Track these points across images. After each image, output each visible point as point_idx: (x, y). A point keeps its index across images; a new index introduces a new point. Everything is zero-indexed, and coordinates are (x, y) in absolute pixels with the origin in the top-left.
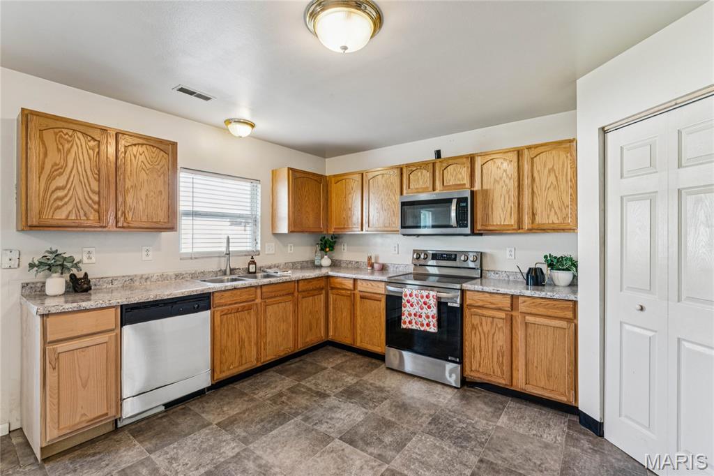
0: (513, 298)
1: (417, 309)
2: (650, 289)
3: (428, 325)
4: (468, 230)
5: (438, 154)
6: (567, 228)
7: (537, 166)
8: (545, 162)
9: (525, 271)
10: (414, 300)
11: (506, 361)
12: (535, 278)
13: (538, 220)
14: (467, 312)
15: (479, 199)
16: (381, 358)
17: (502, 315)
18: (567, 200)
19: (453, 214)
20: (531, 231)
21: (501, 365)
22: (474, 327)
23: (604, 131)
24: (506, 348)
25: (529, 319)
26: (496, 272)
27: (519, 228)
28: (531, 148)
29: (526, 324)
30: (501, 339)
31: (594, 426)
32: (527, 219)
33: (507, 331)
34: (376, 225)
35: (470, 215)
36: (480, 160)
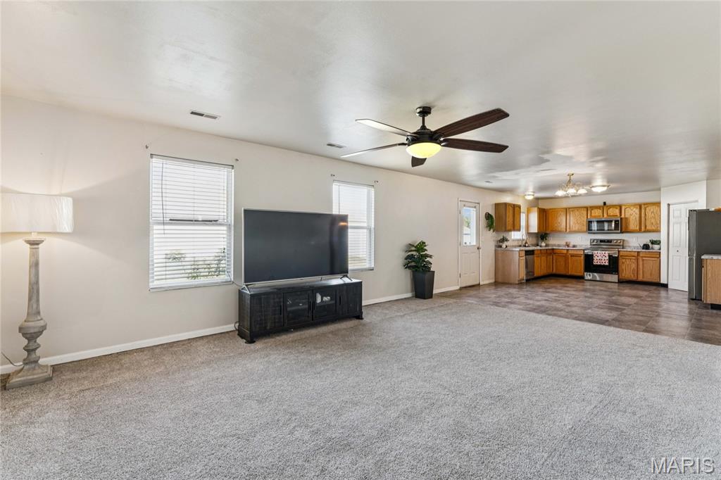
0: (638, 252)
1: (600, 258)
2: (679, 247)
3: (605, 263)
4: (619, 231)
5: (605, 203)
6: (658, 231)
7: (647, 211)
8: (650, 210)
9: (642, 245)
10: (598, 255)
11: (636, 272)
12: (646, 247)
13: (647, 228)
14: (620, 258)
15: (624, 221)
16: (582, 278)
17: (634, 258)
18: (658, 222)
19: (613, 226)
20: (645, 232)
21: (633, 274)
22: (623, 263)
23: (669, 205)
24: (636, 268)
25: (644, 258)
26: (629, 247)
27: (640, 231)
28: (644, 204)
29: (643, 260)
30: (634, 266)
31: (665, 286)
32: (643, 228)
33: (636, 263)
34: (574, 229)
35: (621, 226)
36: (624, 207)
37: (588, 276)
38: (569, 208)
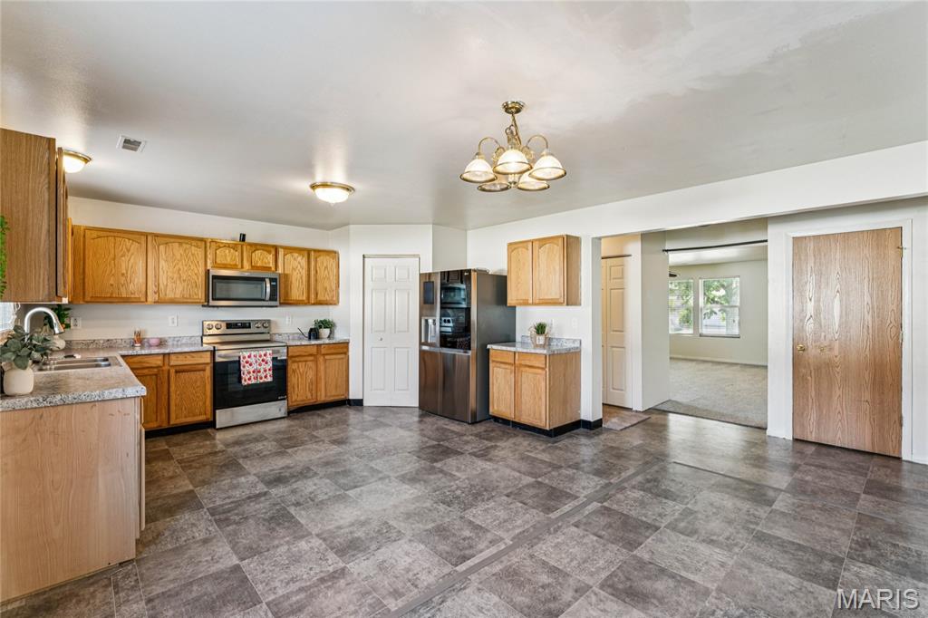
0: (305, 346)
1: (255, 366)
2: (384, 331)
3: (266, 377)
4: (277, 303)
5: (243, 237)
6: (332, 302)
7: (319, 264)
8: (323, 263)
9: (306, 331)
10: (252, 360)
11: (314, 387)
12: (314, 334)
13: (319, 297)
14: (290, 362)
15: (283, 280)
16: (209, 424)
17: (312, 358)
18: (334, 287)
19: (268, 290)
20: (314, 304)
21: (311, 391)
22: (294, 371)
23: (364, 257)
24: (314, 379)
25: (327, 357)
26: (279, 335)
27: (307, 303)
28: (315, 251)
29: (325, 360)
30: (311, 374)
31: (359, 403)
32: (313, 296)
33: (314, 367)
35: (278, 294)
36: (281, 252)
38: (157, 235)
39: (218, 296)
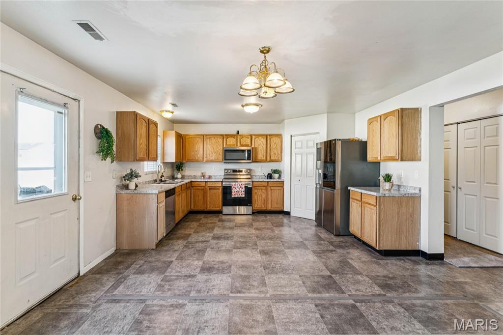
0: (268, 182)
1: (237, 189)
2: (301, 176)
3: (242, 194)
4: (251, 161)
5: (238, 132)
6: (279, 160)
7: (272, 142)
8: (274, 140)
9: (266, 175)
10: (236, 186)
11: (266, 201)
12: (270, 176)
13: (272, 158)
14: (254, 189)
15: (254, 150)
17: (265, 188)
18: (279, 152)
19: (246, 155)
20: (269, 161)
21: (264, 204)
22: (256, 193)
23: (291, 136)
24: (265, 198)
25: (272, 188)
26: (256, 176)
27: (266, 161)
28: (269, 135)
29: (271, 190)
30: (264, 196)
31: (288, 213)
32: (268, 158)
33: (266, 193)
34: (211, 158)
35: (251, 156)
36: (254, 137)
37: (227, 210)
38: (206, 135)
39: (227, 158)
